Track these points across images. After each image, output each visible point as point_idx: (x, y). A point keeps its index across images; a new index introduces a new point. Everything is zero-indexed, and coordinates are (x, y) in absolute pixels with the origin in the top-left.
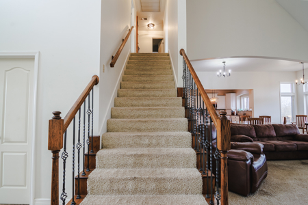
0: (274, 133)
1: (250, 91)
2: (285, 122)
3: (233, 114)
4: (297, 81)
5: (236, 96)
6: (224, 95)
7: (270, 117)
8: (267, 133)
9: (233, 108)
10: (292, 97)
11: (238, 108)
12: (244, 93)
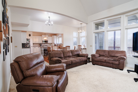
0: (71, 54)
1: (62, 34)
2: (75, 49)
3: (55, 45)
4: (79, 31)
5: (57, 37)
6: (51, 36)
7: (69, 46)
8: (68, 55)
9: (55, 43)
10: (77, 38)
11: (58, 43)
12: (60, 35)
